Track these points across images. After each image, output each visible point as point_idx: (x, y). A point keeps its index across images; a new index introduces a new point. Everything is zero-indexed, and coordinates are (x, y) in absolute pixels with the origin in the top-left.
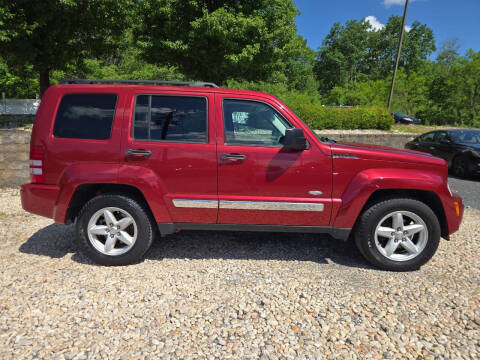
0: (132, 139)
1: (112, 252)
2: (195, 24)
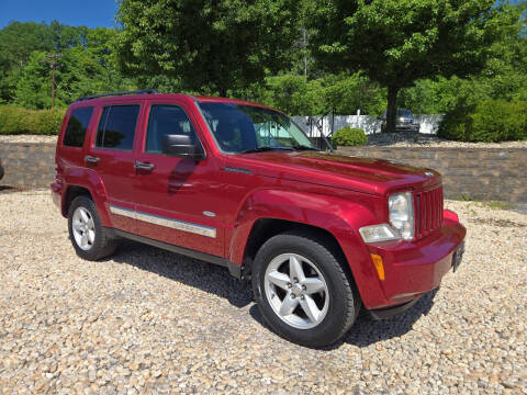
0: (93, 146)
1: (86, 247)
2: (350, 20)
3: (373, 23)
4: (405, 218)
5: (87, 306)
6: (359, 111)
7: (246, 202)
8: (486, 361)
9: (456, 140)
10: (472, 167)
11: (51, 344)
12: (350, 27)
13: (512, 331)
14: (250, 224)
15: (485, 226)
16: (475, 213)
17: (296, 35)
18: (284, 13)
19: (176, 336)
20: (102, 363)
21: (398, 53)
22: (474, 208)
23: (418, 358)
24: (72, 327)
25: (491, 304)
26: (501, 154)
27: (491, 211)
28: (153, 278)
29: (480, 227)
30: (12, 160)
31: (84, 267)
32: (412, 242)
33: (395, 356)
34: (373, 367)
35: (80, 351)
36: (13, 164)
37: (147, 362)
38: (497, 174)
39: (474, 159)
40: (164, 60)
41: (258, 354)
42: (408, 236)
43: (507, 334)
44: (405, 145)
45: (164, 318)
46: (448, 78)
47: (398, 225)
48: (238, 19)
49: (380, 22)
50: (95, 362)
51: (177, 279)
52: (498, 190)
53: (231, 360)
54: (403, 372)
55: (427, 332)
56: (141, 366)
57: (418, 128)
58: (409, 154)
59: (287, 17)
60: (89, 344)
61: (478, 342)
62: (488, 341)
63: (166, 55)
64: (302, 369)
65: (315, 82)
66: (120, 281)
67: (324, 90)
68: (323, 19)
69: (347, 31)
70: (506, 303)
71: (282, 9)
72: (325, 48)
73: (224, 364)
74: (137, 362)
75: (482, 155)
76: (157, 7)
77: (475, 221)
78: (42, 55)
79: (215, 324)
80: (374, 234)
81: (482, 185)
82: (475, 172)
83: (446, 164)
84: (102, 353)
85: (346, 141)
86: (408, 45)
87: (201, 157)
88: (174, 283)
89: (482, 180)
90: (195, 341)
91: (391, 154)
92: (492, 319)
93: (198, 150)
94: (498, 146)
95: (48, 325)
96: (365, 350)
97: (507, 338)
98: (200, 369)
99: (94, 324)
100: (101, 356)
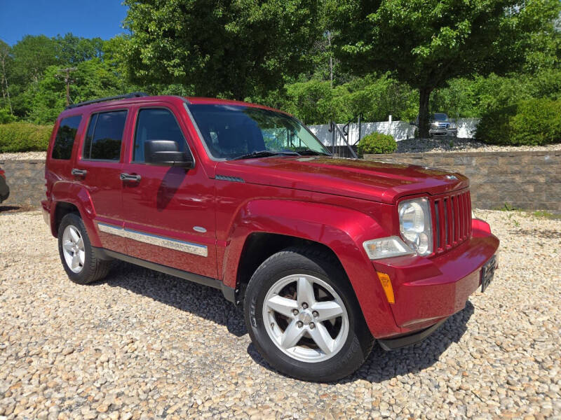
0: (81, 158)
1: (77, 269)
2: (374, 17)
3: (399, 19)
4: (421, 229)
5: (65, 336)
6: (390, 117)
7: (239, 214)
8: (522, 398)
9: (496, 144)
10: (515, 173)
11: (15, 381)
12: (374, 24)
13: (554, 361)
14: (243, 239)
15: (528, 238)
16: (517, 224)
17: (316, 35)
18: (302, 12)
19: (158, 371)
20: (67, 403)
21: (427, 51)
22: (517, 218)
23: (438, 395)
24: (43, 360)
25: (530, 327)
26: (547, 158)
27: (536, 221)
28: (148, 303)
29: (522, 239)
30: (18, 179)
31: (74, 290)
32: (430, 258)
33: (412, 393)
34: (384, 406)
35: (46, 388)
36: (19, 182)
37: (118, 403)
38: (542, 180)
39: (517, 164)
40: (174, 66)
41: (250, 391)
42: (425, 250)
43: (549, 364)
44: (440, 151)
45: (150, 349)
46: (486, 77)
47: (411, 237)
48: (251, 19)
49: (406, 17)
50: (58, 402)
51: (172, 304)
52: (544, 198)
53: (216, 399)
54: (419, 413)
55: (453, 363)
56: (111, 408)
57: (456, 132)
58: (443, 160)
59: (306, 16)
60: (58, 380)
61: (513, 375)
62: (525, 374)
63: (177, 61)
64: (299, 410)
65: (341, 87)
66: (110, 307)
67: (351, 96)
68: (344, 16)
69: (371, 29)
70: (550, 326)
71: (299, 7)
72: (347, 48)
73: (207, 404)
74: (107, 403)
75: (526, 159)
76: (164, 11)
77: (517, 233)
78: (57, 70)
79: (206, 356)
80: (382, 249)
81: (526, 192)
82: (518, 179)
83: (485, 171)
84: (69, 391)
85: (373, 148)
86: (437, 42)
87: (189, 165)
88: (168, 307)
89: (527, 187)
90: (179, 376)
91: (424, 161)
92: (532, 346)
93: (186, 158)
94: (543, 149)
95: (17, 358)
96: (376, 386)
97: (548, 369)
98: (178, 411)
99: (68, 358)
100: (68, 395)
